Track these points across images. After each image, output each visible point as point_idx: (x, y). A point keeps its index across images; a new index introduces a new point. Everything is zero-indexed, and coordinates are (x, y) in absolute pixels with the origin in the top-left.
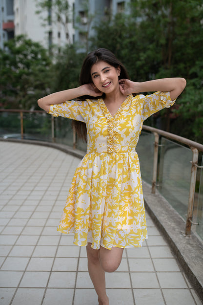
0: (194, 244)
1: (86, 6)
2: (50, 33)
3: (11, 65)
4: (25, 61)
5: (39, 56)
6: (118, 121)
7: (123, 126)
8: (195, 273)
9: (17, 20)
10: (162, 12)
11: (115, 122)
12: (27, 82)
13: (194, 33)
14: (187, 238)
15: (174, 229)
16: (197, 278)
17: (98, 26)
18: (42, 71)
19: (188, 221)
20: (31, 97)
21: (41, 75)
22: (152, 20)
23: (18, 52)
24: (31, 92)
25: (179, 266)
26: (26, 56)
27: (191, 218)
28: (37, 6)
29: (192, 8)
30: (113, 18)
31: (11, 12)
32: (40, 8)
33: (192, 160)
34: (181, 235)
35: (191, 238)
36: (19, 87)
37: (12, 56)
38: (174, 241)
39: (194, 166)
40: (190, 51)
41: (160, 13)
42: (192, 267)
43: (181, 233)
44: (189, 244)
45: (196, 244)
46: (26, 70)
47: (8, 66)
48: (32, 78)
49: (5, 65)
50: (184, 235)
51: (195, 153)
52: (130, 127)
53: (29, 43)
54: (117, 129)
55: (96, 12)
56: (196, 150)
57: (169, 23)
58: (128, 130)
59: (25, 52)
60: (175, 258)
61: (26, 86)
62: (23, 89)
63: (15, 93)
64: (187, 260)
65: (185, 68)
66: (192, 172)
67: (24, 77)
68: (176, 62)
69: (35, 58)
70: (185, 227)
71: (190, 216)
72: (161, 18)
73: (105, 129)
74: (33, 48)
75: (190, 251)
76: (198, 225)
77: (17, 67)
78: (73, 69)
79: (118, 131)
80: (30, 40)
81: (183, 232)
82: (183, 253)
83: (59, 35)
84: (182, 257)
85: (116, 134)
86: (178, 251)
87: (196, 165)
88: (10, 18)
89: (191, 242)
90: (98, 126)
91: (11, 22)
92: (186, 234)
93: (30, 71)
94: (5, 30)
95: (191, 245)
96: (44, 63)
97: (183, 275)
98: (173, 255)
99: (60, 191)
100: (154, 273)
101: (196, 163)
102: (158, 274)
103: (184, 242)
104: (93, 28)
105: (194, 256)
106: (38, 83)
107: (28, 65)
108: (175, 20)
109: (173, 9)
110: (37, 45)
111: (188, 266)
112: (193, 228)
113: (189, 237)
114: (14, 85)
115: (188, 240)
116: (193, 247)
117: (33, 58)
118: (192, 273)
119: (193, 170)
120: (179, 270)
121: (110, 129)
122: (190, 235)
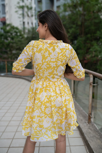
0: (93, 129)
2: (24, 23)
3: (4, 39)
4: (11, 36)
5: (19, 34)
8: (92, 146)
9: (7, 17)
10: (79, 9)
12: (12, 47)
13: (95, 18)
14: (89, 125)
15: (82, 120)
16: (93, 150)
18: (20, 41)
19: (89, 116)
20: (14, 54)
21: (19, 43)
23: (8, 32)
24: (14, 52)
25: (83, 142)
26: (12, 34)
27: (91, 114)
31: (4, 13)
32: (17, 9)
33: (90, 81)
34: (85, 124)
35: (91, 125)
36: (8, 50)
37: (5, 34)
38: (81, 128)
39: (91, 84)
41: (77, 10)
42: (90, 143)
43: (85, 123)
44: (90, 129)
45: (94, 129)
46: (12, 41)
47: (3, 39)
48: (15, 45)
49: (1, 38)
50: (87, 124)
51: (91, 77)
53: (13, 28)
56: (91, 76)
57: (82, 14)
59: (11, 32)
60: (81, 137)
61: (12, 49)
62: (11, 51)
63: (6, 52)
64: (88, 139)
65: (91, 37)
66: (90, 88)
67: (11, 44)
68: (86, 34)
69: (16, 35)
70: (88, 119)
71: (90, 113)
72: (78, 12)
74: (15, 30)
75: (90, 133)
76: (95, 118)
77: (7, 40)
80: (13, 26)
81: (87, 122)
82: (86, 134)
83: (28, 23)
84: (85, 137)
86: (83, 133)
87: (92, 84)
88: (4, 16)
89: (91, 128)
91: (4, 18)
92: (88, 123)
93: (14, 41)
94: (1, 22)
95: (91, 129)
96: (21, 37)
97: (85, 147)
98: (81, 136)
99: (22, 101)
100: (69, 147)
101: (92, 83)
102: (71, 147)
103: (87, 128)
105: (92, 136)
106: (18, 47)
107: (12, 38)
108: (85, 13)
110: (17, 28)
111: (88, 142)
112: (92, 120)
113: (90, 124)
114: (6, 49)
115: (89, 126)
116: (92, 131)
117: (15, 35)
118: (90, 147)
119: (90, 87)
120: (83, 145)
122: (91, 124)
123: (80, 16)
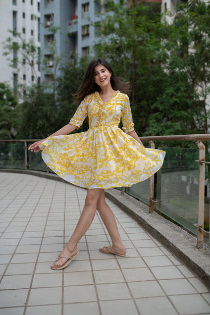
1: (52, 49)
2: (15, 75)
5: (5, 97)
6: (107, 106)
7: (109, 109)
10: (125, 55)
11: (104, 106)
13: (154, 73)
17: (64, 67)
18: (8, 111)
19: (150, 201)
22: (116, 61)
28: (4, 48)
29: (150, 52)
30: (79, 61)
32: (8, 50)
38: (140, 216)
40: (151, 89)
41: (122, 56)
52: (113, 110)
54: (105, 111)
55: (62, 55)
57: (132, 65)
58: (111, 111)
65: (148, 105)
69: (1, 98)
72: (124, 60)
73: (97, 111)
78: (41, 107)
79: (105, 112)
83: (24, 77)
85: (103, 114)
90: (93, 110)
96: (10, 103)
104: (60, 69)
108: (136, 62)
109: (134, 53)
121: (100, 111)
123: (128, 68)
